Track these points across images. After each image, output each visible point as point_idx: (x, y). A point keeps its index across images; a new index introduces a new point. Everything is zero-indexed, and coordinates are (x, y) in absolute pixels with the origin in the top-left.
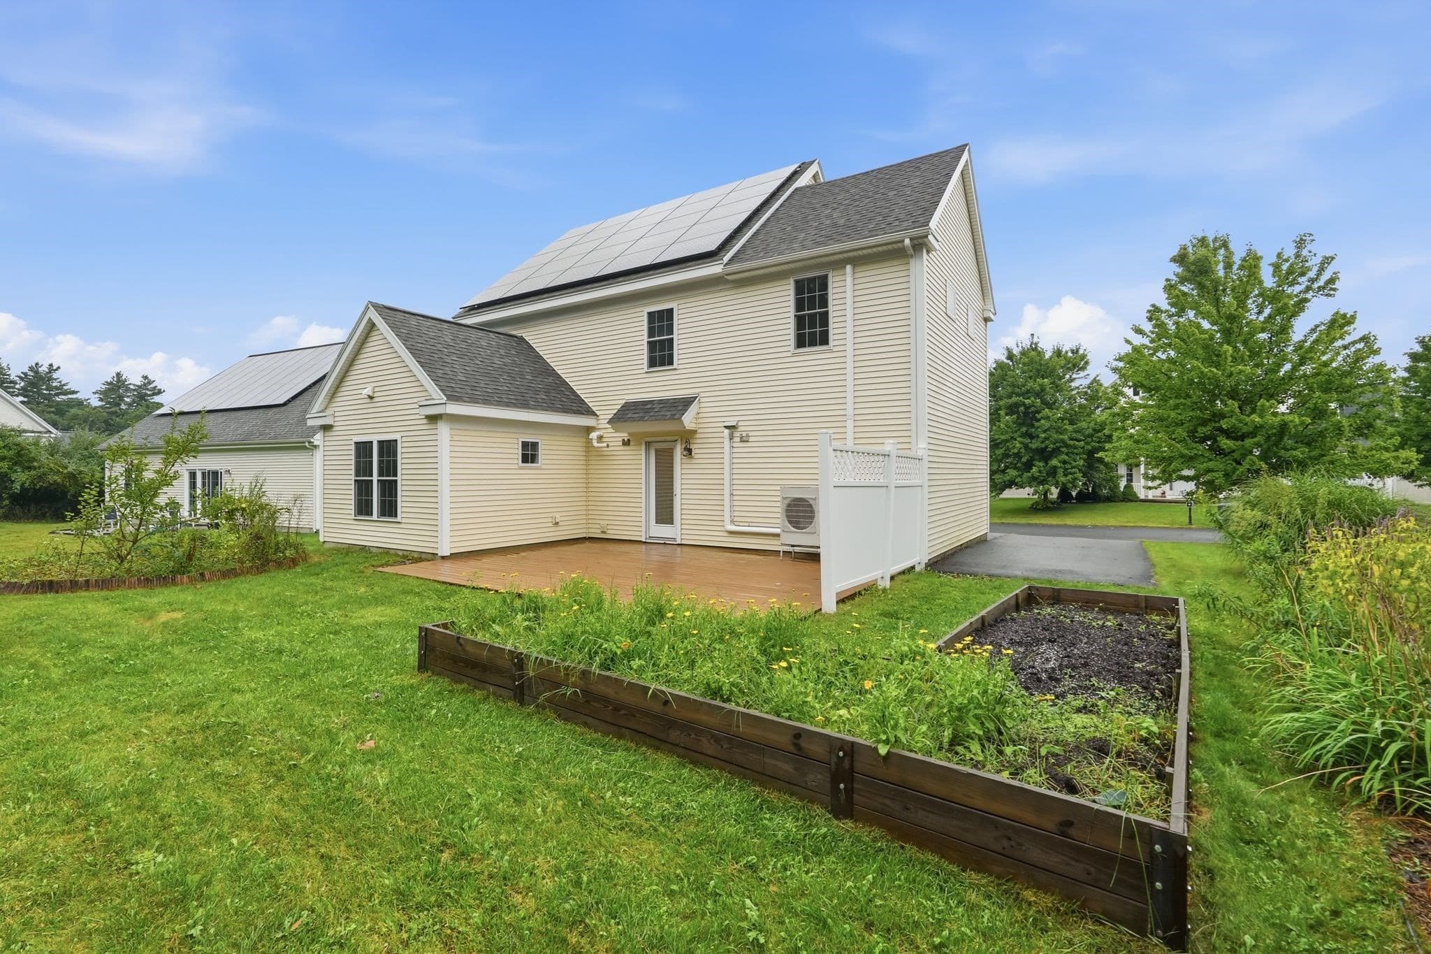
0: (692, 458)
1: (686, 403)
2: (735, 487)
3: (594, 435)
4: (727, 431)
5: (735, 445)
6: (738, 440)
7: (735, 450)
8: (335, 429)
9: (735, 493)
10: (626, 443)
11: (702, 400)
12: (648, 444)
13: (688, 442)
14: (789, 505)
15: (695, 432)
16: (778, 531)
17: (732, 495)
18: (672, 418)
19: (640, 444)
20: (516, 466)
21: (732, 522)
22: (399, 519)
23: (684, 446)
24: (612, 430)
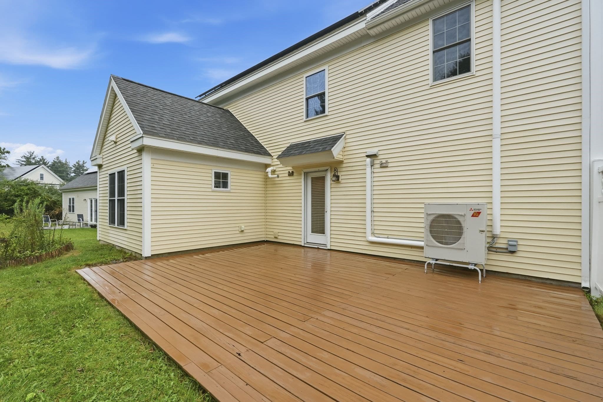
0: (339, 183)
1: (335, 140)
2: (375, 205)
3: (269, 170)
4: (368, 160)
5: (375, 171)
6: (378, 166)
7: (375, 175)
8: (104, 166)
9: (375, 210)
10: (291, 174)
11: (348, 137)
12: (306, 174)
13: (336, 170)
14: (433, 221)
15: (341, 162)
16: (421, 244)
17: (372, 211)
18: (324, 150)
19: (301, 174)
20: (210, 190)
21: (373, 234)
22: (126, 227)
23: (333, 173)
24: (281, 166)
